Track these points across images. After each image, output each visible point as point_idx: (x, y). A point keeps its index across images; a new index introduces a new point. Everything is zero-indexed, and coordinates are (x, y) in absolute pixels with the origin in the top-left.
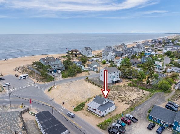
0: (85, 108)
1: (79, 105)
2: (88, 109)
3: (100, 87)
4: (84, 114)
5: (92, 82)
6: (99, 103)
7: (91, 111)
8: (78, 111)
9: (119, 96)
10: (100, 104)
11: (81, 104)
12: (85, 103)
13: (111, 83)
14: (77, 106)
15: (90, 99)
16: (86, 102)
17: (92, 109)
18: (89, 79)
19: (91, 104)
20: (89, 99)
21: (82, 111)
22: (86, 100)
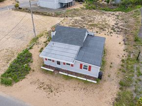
0: (34, 65)
1: (16, 61)
2: (45, 66)
3: (46, 15)
4: (42, 86)
5: (27, 10)
6: (71, 42)
7: (58, 70)
8: (16, 80)
9: (89, 23)
10: (75, 44)
11: (21, 55)
12: (31, 51)
13: (60, 8)
14: (11, 66)
15: (38, 38)
16: (30, 48)
17: (59, 63)
18: (20, 6)
19: (53, 52)
20: (35, 40)
21: (28, 76)
22: (28, 43)
